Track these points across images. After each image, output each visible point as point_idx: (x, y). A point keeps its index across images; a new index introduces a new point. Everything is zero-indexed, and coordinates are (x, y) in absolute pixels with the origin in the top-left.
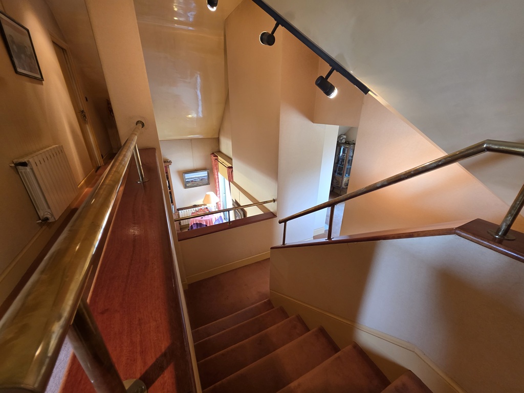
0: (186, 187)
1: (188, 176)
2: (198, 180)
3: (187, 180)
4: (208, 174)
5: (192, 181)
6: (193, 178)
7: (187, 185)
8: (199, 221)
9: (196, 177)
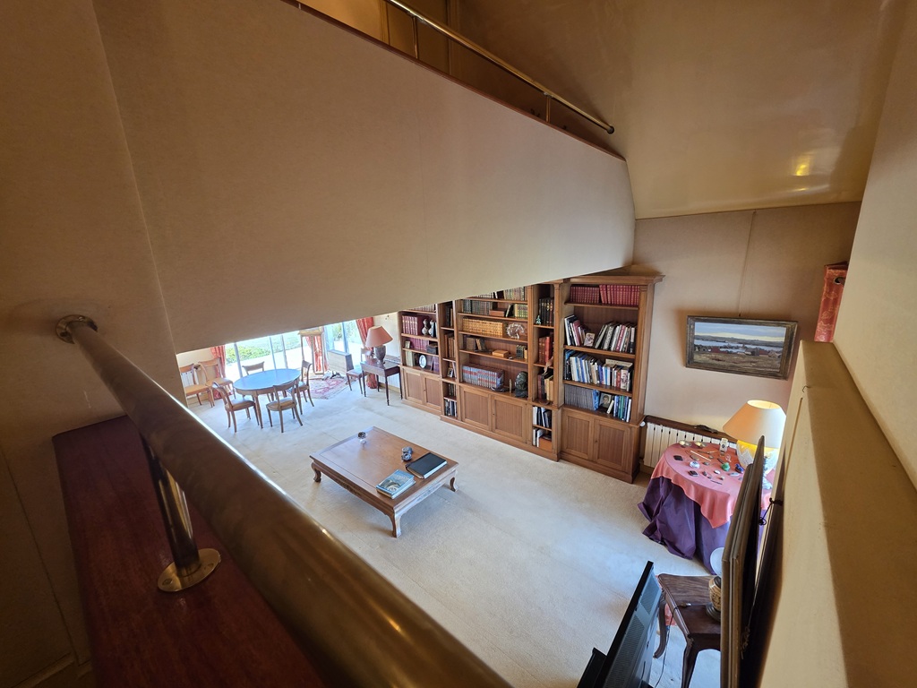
0: (690, 362)
1: (702, 329)
2: (740, 351)
3: (697, 342)
4: (789, 337)
5: (716, 350)
6: (724, 340)
7: (697, 358)
8: (677, 476)
9: (733, 340)
